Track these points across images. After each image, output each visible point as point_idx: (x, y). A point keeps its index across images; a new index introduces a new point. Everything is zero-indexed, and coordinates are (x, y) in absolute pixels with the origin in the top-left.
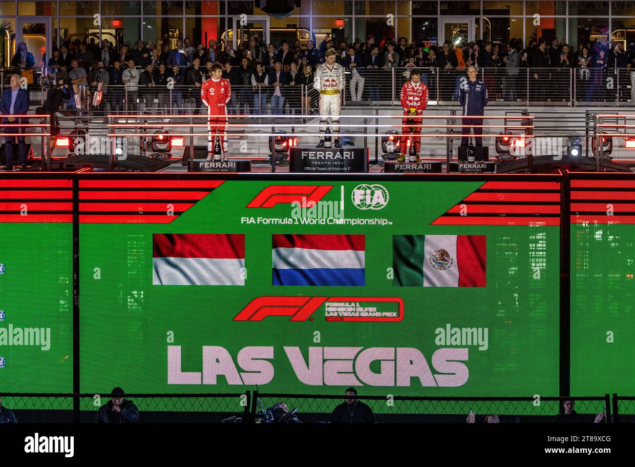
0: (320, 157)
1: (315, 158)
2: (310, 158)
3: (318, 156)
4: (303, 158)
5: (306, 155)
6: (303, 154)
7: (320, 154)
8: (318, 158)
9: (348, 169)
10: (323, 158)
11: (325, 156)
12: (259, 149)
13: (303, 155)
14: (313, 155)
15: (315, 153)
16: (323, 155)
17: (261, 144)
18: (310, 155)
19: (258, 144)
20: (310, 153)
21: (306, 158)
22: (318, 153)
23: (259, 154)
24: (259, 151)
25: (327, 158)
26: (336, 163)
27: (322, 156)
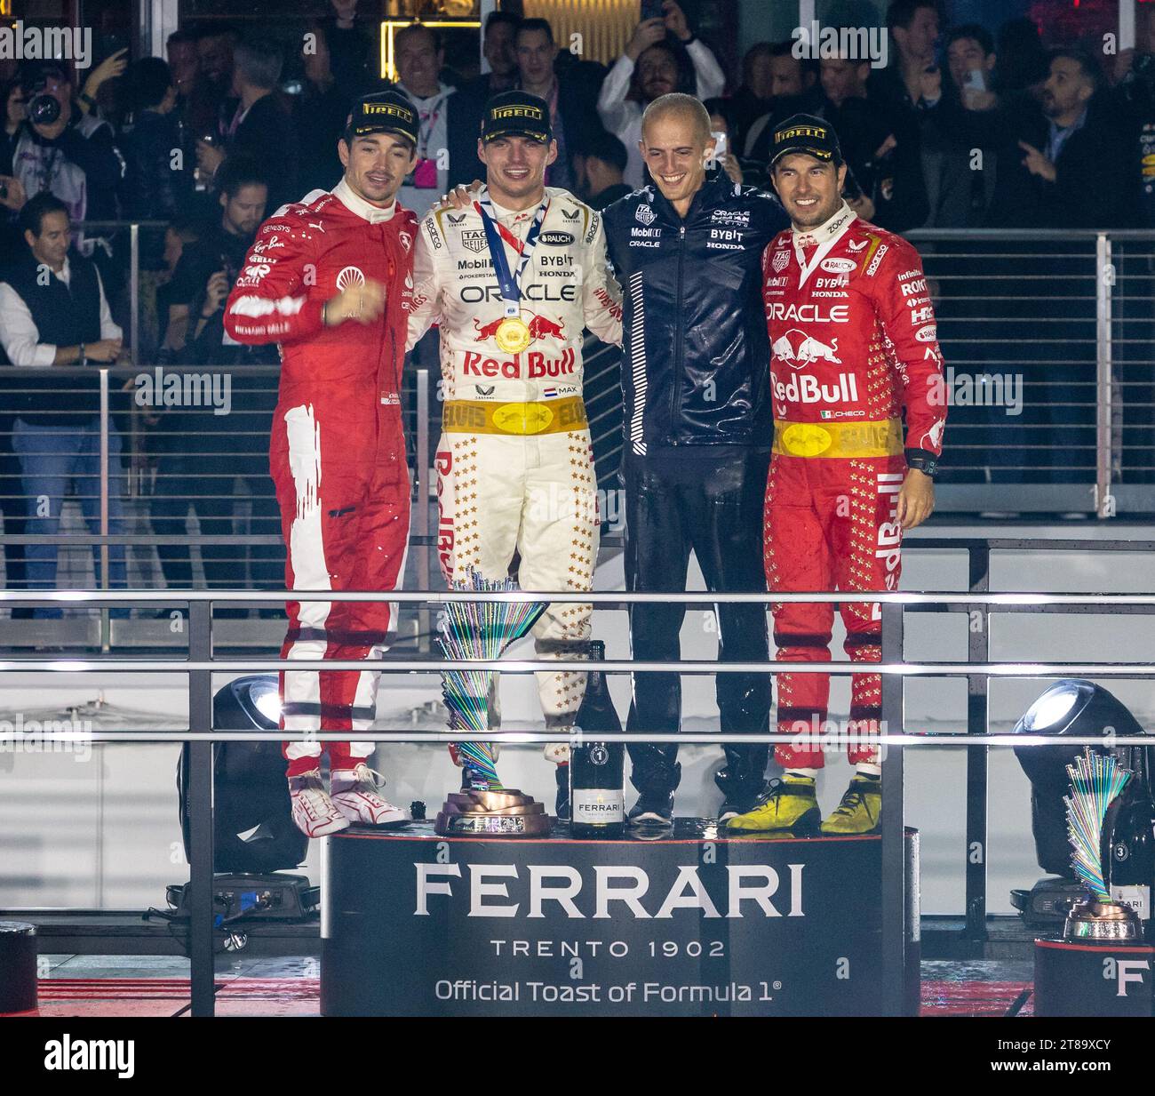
0: (551, 906)
1: (510, 911)
2: (477, 910)
3: (538, 894)
4: (421, 909)
5: (445, 889)
6: (428, 881)
7: (548, 882)
8: (536, 912)
9: (758, 991)
10: (574, 912)
11: (586, 899)
12: (100, 843)
13: (423, 889)
14: (501, 890)
15: (510, 871)
16: (577, 883)
17: (111, 811)
18: (478, 890)
19: (92, 811)
20: (478, 871)
21: (452, 906)
22: (538, 872)
23: (100, 881)
24: (100, 859)
25: (602, 912)
26: (671, 949)
27: (565, 897)
